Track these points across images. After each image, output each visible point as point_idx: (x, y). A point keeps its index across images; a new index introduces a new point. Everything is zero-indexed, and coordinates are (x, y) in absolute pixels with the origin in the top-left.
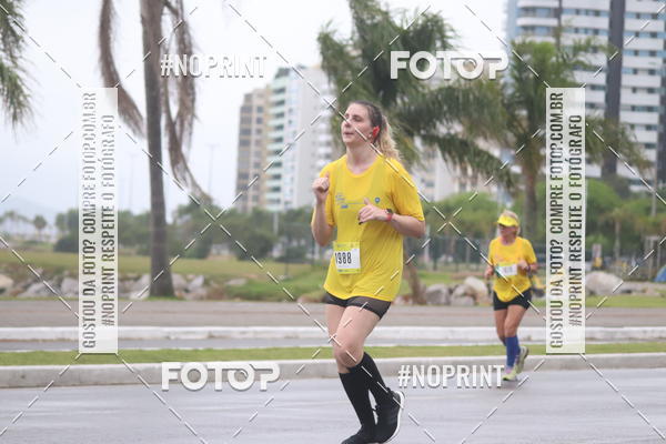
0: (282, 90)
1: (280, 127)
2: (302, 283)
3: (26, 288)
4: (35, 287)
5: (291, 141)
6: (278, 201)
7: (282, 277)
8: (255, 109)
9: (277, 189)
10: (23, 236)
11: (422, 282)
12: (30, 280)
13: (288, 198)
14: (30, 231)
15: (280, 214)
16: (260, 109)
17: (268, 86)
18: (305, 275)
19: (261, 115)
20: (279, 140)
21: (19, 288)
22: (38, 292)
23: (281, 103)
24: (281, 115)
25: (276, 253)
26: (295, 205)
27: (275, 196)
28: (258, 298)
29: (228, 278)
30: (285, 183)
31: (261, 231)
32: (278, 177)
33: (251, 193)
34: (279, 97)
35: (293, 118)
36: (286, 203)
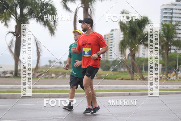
0: (112, 34)
1: (112, 42)
2: (117, 76)
3: (58, 77)
4: (60, 77)
5: (114, 45)
6: (111, 58)
7: (113, 74)
8: (106, 38)
9: (111, 56)
10: (57, 66)
11: (143, 76)
12: (59, 75)
13: (113, 57)
14: (58, 65)
15: (112, 61)
16: (107, 38)
17: (109, 33)
18: (118, 74)
19: (107, 40)
20: (112, 45)
21: (57, 77)
22: (61, 78)
23: (112, 37)
24: (112, 40)
25: (111, 69)
26: (115, 59)
27: (111, 57)
28: (108, 79)
29: (101, 75)
30: (113, 54)
31: (108, 65)
32: (111, 53)
33: (105, 56)
34: (112, 36)
35: (115, 40)
36: (113, 59)
